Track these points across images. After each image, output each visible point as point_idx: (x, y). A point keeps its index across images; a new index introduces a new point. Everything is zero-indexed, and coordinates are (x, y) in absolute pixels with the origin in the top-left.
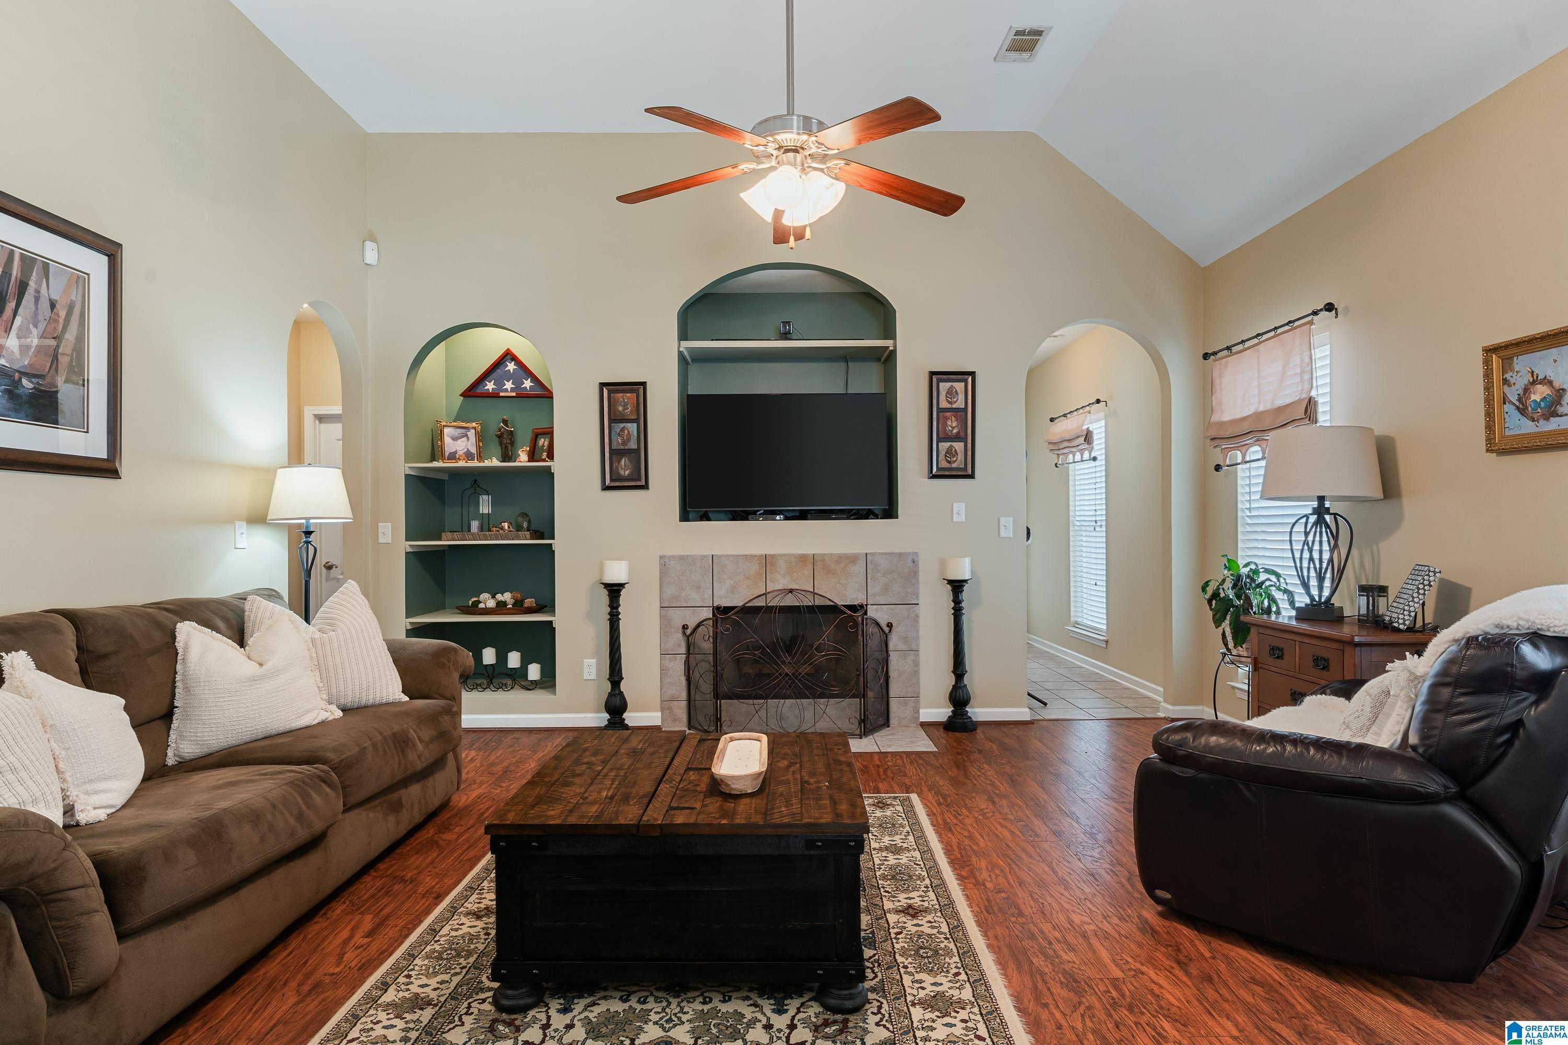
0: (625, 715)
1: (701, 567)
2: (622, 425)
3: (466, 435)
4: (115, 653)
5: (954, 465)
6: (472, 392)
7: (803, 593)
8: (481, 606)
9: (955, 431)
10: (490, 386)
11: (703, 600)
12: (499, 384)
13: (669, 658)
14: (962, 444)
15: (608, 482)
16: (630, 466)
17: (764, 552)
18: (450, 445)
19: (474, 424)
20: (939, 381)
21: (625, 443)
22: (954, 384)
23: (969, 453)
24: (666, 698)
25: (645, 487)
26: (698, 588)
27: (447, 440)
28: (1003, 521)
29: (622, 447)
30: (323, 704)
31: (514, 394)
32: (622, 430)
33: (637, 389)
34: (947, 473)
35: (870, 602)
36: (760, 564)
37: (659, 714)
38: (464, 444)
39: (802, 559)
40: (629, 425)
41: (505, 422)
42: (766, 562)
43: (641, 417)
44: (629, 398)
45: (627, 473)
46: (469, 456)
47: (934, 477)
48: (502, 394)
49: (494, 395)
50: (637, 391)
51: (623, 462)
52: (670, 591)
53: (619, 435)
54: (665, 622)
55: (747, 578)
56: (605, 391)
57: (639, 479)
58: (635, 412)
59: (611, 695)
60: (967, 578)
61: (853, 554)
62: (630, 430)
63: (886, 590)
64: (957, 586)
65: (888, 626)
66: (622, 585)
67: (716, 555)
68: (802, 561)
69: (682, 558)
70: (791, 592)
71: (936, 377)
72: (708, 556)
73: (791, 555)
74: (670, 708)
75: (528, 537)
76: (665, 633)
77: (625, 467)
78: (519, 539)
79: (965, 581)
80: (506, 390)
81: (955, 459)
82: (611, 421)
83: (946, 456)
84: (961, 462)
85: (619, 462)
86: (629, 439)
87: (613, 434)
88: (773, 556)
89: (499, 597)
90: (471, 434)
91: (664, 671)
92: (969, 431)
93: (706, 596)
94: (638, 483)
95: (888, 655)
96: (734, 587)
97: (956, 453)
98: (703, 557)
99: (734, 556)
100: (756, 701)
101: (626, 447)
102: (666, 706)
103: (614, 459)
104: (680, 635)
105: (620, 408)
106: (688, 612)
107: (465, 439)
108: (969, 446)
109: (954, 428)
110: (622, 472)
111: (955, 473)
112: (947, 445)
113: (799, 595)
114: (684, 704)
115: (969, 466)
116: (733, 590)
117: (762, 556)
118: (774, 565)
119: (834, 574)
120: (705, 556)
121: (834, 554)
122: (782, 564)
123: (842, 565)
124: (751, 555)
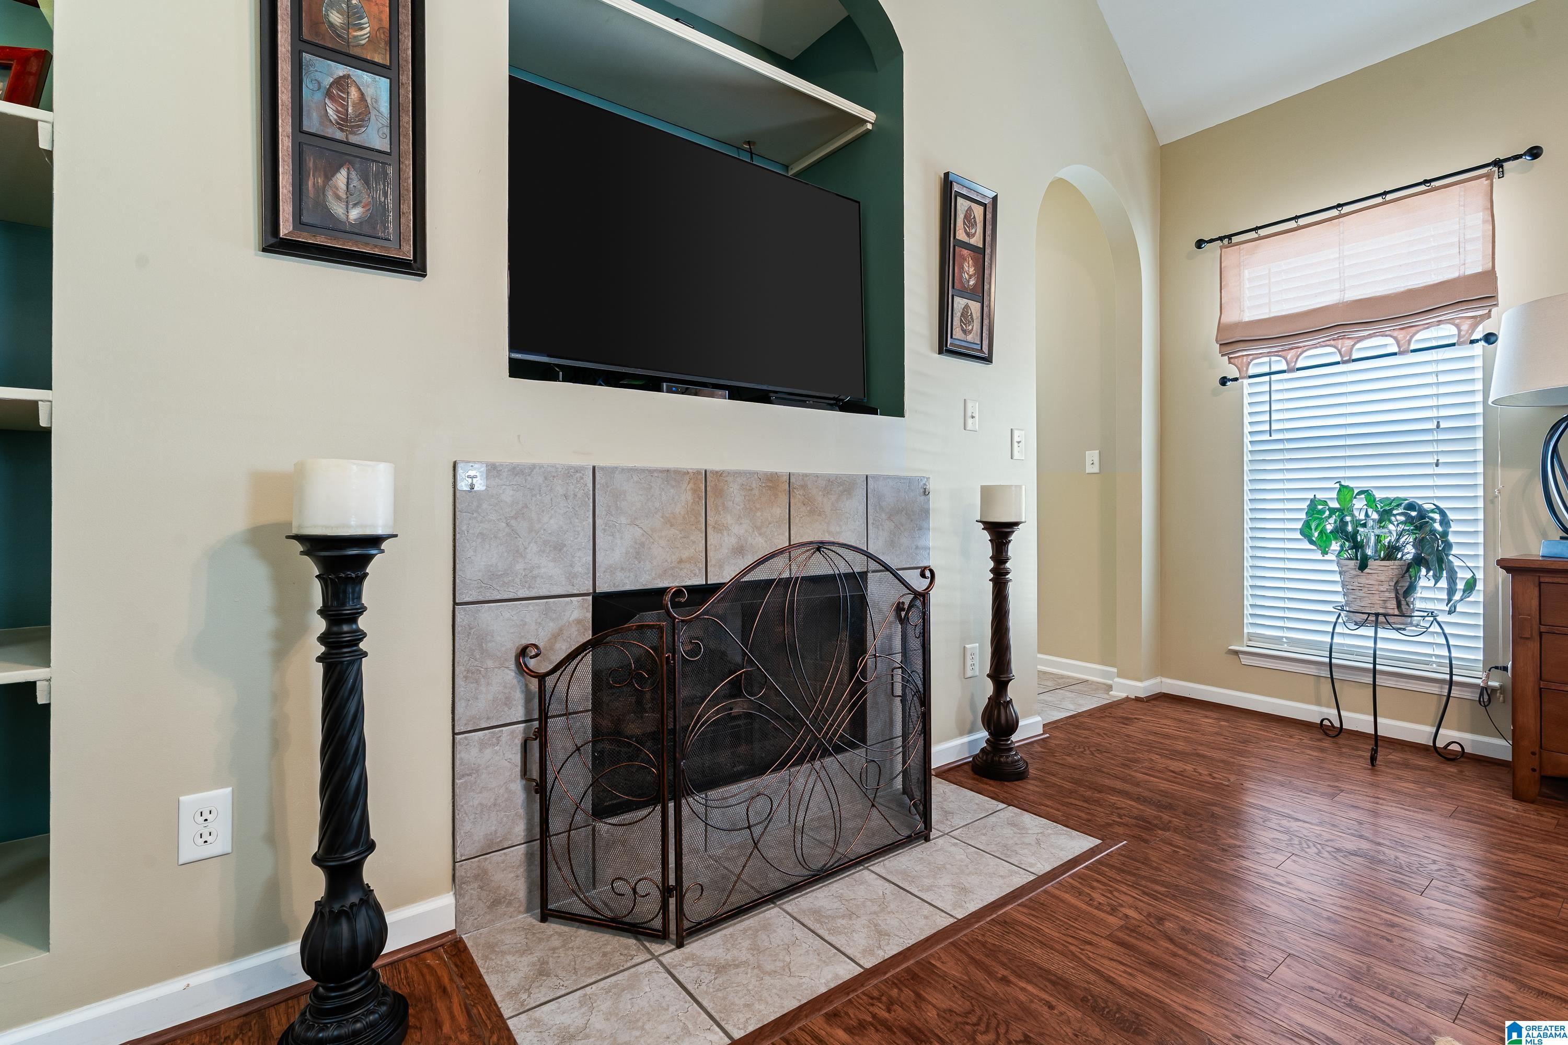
1: (566, 497)
2: (339, 69)
5: (969, 338)
7: (840, 551)
9: (971, 282)
11: (571, 577)
13: (481, 740)
14: (974, 302)
15: (286, 228)
16: (366, 197)
17: (702, 466)
20: (957, 194)
21: (348, 123)
22: (972, 205)
23: (986, 321)
24: (469, 850)
25: (414, 267)
26: (559, 548)
29: (339, 135)
32: (341, 82)
34: (963, 349)
36: (695, 491)
39: (771, 481)
40: (363, 74)
42: (707, 487)
43: (403, 65)
45: (355, 214)
47: (945, 352)
51: (341, 178)
52: (479, 560)
53: (328, 94)
55: (670, 522)
58: (384, 46)
61: (849, 476)
62: (370, 90)
63: (892, 543)
64: (1000, 533)
67: (602, 468)
68: (770, 488)
69: (519, 473)
70: (818, 549)
71: (954, 186)
72: (584, 468)
73: (751, 473)
74: (482, 876)
76: (468, 673)
77: (347, 196)
81: (970, 327)
82: (301, 43)
83: (961, 321)
84: (977, 335)
85: (328, 177)
86: (364, 116)
87: (308, 85)
88: (719, 474)
91: (463, 776)
92: (987, 287)
93: (578, 569)
94: (391, 253)
96: (642, 544)
97: (970, 318)
98: (571, 472)
99: (643, 470)
101: (353, 139)
103: (310, 163)
104: (510, 675)
105: (335, 18)
106: (531, 611)
108: (987, 310)
109: (970, 277)
110: (338, 209)
111: (966, 349)
115: (985, 343)
116: (639, 552)
117: (698, 472)
118: (720, 493)
119: (820, 515)
120: (578, 470)
121: (822, 475)
122: (735, 492)
123: (833, 498)
124: (677, 472)
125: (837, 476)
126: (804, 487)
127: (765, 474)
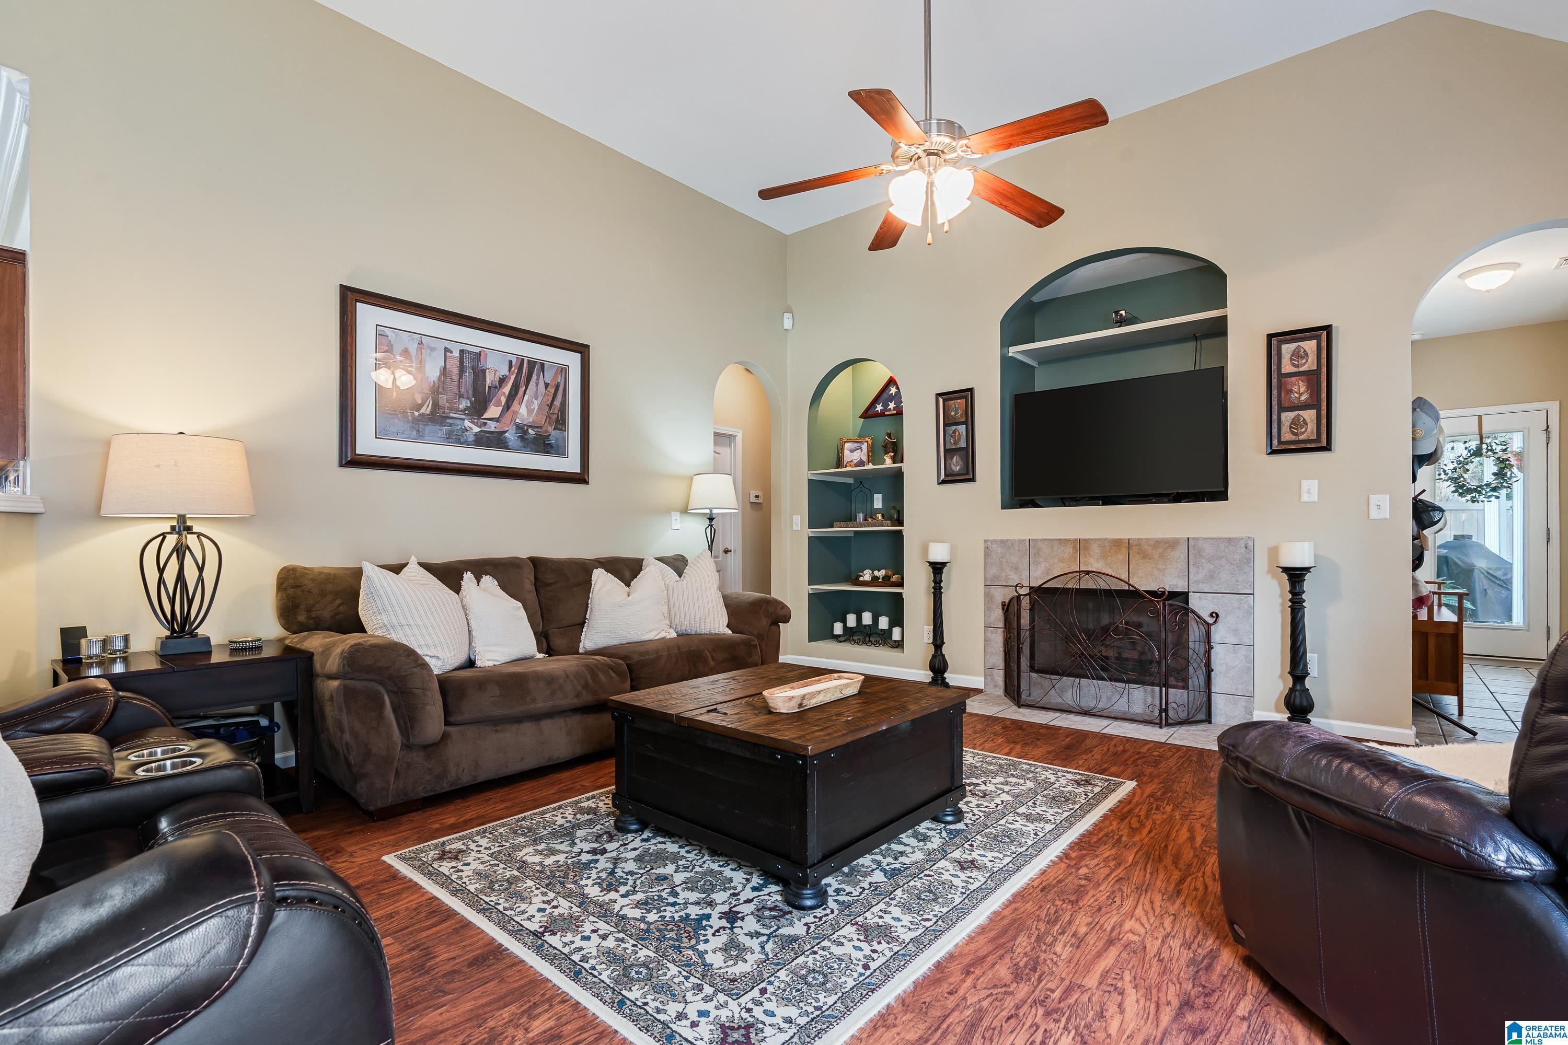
0: (946, 675)
1: (1019, 550)
2: (954, 428)
3: (861, 448)
4: (555, 583)
5: (1302, 437)
6: (868, 414)
7: (1103, 577)
8: (861, 579)
9: (1303, 398)
10: (879, 408)
11: (1021, 580)
12: (885, 405)
13: (992, 631)
14: (1313, 412)
15: (943, 478)
16: (961, 463)
17: (1078, 537)
18: (848, 456)
19: (867, 439)
20: (1280, 343)
21: (956, 443)
22: (1301, 344)
23: (1324, 421)
24: (988, 666)
25: (973, 480)
26: (1017, 569)
27: (846, 452)
28: (1374, 499)
29: (954, 447)
30: (666, 628)
31: (895, 412)
32: (954, 432)
33: (967, 394)
34: (1292, 447)
35: (1191, 589)
36: (1074, 547)
37: (983, 679)
38: (858, 454)
39: (1117, 543)
40: (960, 427)
41: (889, 435)
42: (1081, 546)
43: (969, 420)
44: (959, 404)
45: (958, 468)
46: (861, 463)
47: (1274, 452)
48: (886, 413)
49: (882, 414)
50: (966, 397)
51: (955, 459)
52: (993, 571)
53: (952, 436)
54: (988, 597)
55: (1062, 561)
56: (941, 400)
57: (968, 473)
58: (964, 415)
59: (934, 656)
60: (1307, 565)
61: (1173, 539)
62: (960, 431)
63: (1211, 577)
64: (1296, 576)
65: (1211, 615)
66: (944, 564)
67: (1033, 540)
68: (1116, 546)
69: (1003, 542)
70: (1087, 575)
71: (1275, 340)
72: (1025, 540)
73: (1105, 539)
74: (991, 675)
75: (889, 524)
76: (988, 609)
77: (956, 465)
78: (883, 526)
79: (1307, 569)
80: (890, 410)
81: (1303, 430)
82: (945, 425)
83: (1291, 427)
84: (1312, 432)
85: (952, 459)
86: (959, 439)
87: (947, 436)
88: (1086, 541)
89: (876, 573)
90: (864, 447)
91: (987, 641)
92: (1324, 395)
93: (1023, 577)
94: (967, 477)
95: (1211, 648)
96: (1049, 569)
97: (1306, 423)
98: (1021, 541)
99: (1052, 540)
100: (1053, 677)
101: (958, 447)
102: (988, 671)
103: (948, 457)
104: (999, 609)
105: (953, 414)
106: (1005, 590)
107: (859, 451)
108: (1324, 413)
109: (1301, 394)
110: (954, 468)
111: (1303, 446)
112: (1292, 414)
113: (1096, 577)
114: (1002, 673)
115: (1324, 436)
116: (1048, 572)
117: (1076, 540)
118: (1087, 548)
119: (1150, 559)
120: (1023, 540)
121: (1151, 539)
122: (1095, 548)
123: (1161, 550)
124: (1065, 540)
125: (1163, 539)
126: (1139, 545)
127: (1113, 539)
